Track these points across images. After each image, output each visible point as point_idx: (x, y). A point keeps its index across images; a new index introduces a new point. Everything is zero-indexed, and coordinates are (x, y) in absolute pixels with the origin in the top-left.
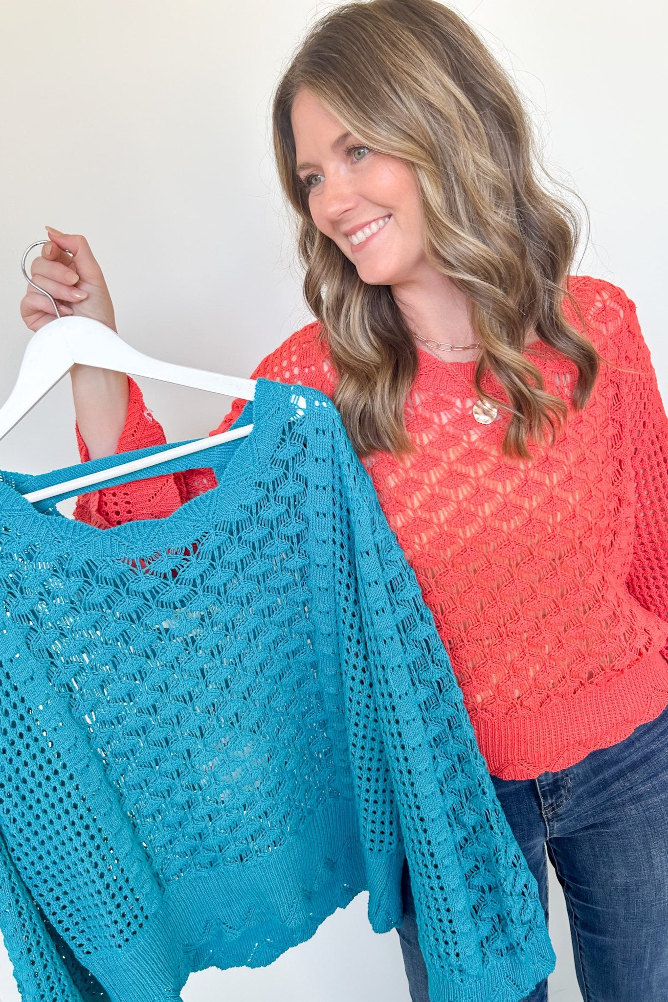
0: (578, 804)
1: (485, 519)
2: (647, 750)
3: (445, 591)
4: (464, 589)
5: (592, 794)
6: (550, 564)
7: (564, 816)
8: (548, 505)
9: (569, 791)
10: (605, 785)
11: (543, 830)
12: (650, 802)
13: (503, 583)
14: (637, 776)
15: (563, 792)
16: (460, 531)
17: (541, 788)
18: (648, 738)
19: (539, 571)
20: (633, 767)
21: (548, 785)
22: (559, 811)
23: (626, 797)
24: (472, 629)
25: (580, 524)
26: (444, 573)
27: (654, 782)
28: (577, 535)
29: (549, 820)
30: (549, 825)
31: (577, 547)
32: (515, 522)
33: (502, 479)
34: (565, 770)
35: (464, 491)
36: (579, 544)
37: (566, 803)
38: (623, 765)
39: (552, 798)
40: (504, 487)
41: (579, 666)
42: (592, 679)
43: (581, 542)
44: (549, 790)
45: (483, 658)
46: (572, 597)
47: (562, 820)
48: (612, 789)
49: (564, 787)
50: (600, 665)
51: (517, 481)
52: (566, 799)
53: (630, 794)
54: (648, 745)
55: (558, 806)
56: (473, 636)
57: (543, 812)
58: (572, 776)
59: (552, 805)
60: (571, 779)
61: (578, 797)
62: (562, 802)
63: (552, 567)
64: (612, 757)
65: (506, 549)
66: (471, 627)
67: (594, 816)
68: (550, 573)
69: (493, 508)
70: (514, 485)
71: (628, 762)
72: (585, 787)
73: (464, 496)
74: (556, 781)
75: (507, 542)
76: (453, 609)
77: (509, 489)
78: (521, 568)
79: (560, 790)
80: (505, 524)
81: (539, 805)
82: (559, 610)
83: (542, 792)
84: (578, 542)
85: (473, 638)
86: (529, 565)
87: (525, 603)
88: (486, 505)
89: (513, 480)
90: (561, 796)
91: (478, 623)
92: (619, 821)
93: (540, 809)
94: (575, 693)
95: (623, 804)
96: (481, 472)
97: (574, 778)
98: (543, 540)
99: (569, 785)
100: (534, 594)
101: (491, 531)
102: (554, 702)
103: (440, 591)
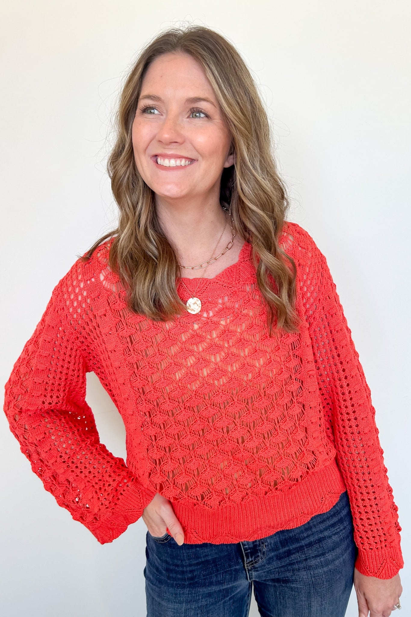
0: (269, 563)
1: (203, 378)
2: (321, 536)
3: (180, 424)
4: (192, 423)
5: (279, 558)
6: (246, 406)
7: (259, 569)
8: (242, 369)
9: (264, 554)
10: (289, 553)
11: (245, 576)
12: (316, 572)
13: (216, 419)
14: (311, 552)
15: (259, 554)
16: (189, 386)
17: (245, 551)
18: (322, 526)
19: (238, 411)
20: (310, 545)
21: (250, 548)
22: (256, 565)
23: (301, 566)
24: (197, 448)
25: (264, 380)
26: (179, 413)
27: (322, 559)
28: (262, 387)
29: (249, 570)
30: (249, 573)
31: (263, 395)
32: (223, 380)
33: (213, 353)
34: (261, 539)
35: (191, 361)
36: (263, 393)
37: (261, 561)
38: (303, 543)
39: (252, 557)
40: (215, 359)
41: (267, 476)
42: (277, 487)
43: (265, 392)
44: (250, 552)
45: (204, 467)
46: (261, 428)
47: (257, 571)
48: (293, 557)
49: (260, 551)
50: (281, 476)
51: (223, 354)
52: (262, 559)
53: (304, 564)
54: (321, 532)
55: (256, 562)
56: (197, 453)
57: (246, 565)
58: (266, 544)
59: (252, 561)
60: (265, 546)
61: (270, 558)
62: (259, 560)
63: (247, 408)
64: (295, 535)
65: (217, 398)
66: (197, 447)
67: (279, 573)
68: (246, 413)
69: (209, 372)
70: (222, 357)
71: (307, 541)
72: (275, 553)
73: (191, 363)
74: (255, 546)
75: (218, 393)
76: (185, 436)
77: (218, 359)
78: (227, 410)
79: (258, 553)
80: (216, 382)
81: (243, 561)
82: (252, 437)
83: (246, 554)
84: (262, 391)
85: (198, 454)
86: (232, 408)
87: (230, 432)
88: (205, 370)
89: (220, 354)
90: (258, 556)
91: (201, 444)
92: (294, 581)
93: (244, 564)
94: (266, 494)
95: (299, 570)
96: (201, 349)
97: (268, 545)
98: (241, 391)
99: (264, 550)
100: (236, 427)
101: (207, 386)
102: (251, 498)
103: (177, 425)
